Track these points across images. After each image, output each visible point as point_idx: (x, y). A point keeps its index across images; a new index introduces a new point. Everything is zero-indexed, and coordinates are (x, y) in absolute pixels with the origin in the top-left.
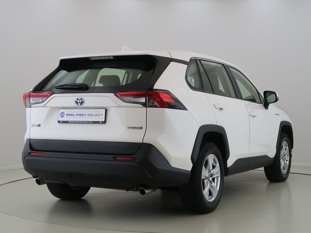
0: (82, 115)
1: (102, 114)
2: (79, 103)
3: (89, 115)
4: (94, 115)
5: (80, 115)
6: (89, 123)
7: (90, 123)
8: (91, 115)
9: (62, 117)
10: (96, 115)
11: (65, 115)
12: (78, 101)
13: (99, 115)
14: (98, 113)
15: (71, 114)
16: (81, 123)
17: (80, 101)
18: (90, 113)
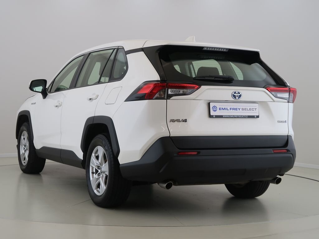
0: (236, 109)
1: (256, 109)
2: (237, 97)
3: (243, 109)
4: (248, 109)
5: (233, 109)
6: (244, 117)
7: (246, 118)
8: (245, 109)
9: (215, 111)
10: (250, 109)
11: (218, 109)
12: (236, 95)
13: (253, 109)
14: (252, 108)
15: (224, 108)
16: (236, 118)
17: (238, 95)
18: (244, 108)
